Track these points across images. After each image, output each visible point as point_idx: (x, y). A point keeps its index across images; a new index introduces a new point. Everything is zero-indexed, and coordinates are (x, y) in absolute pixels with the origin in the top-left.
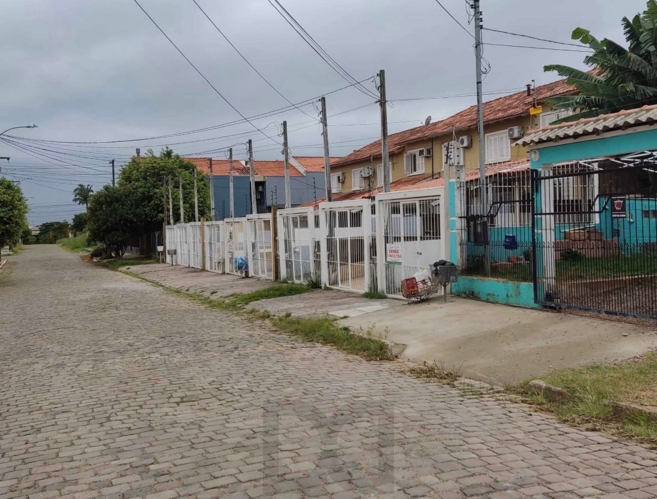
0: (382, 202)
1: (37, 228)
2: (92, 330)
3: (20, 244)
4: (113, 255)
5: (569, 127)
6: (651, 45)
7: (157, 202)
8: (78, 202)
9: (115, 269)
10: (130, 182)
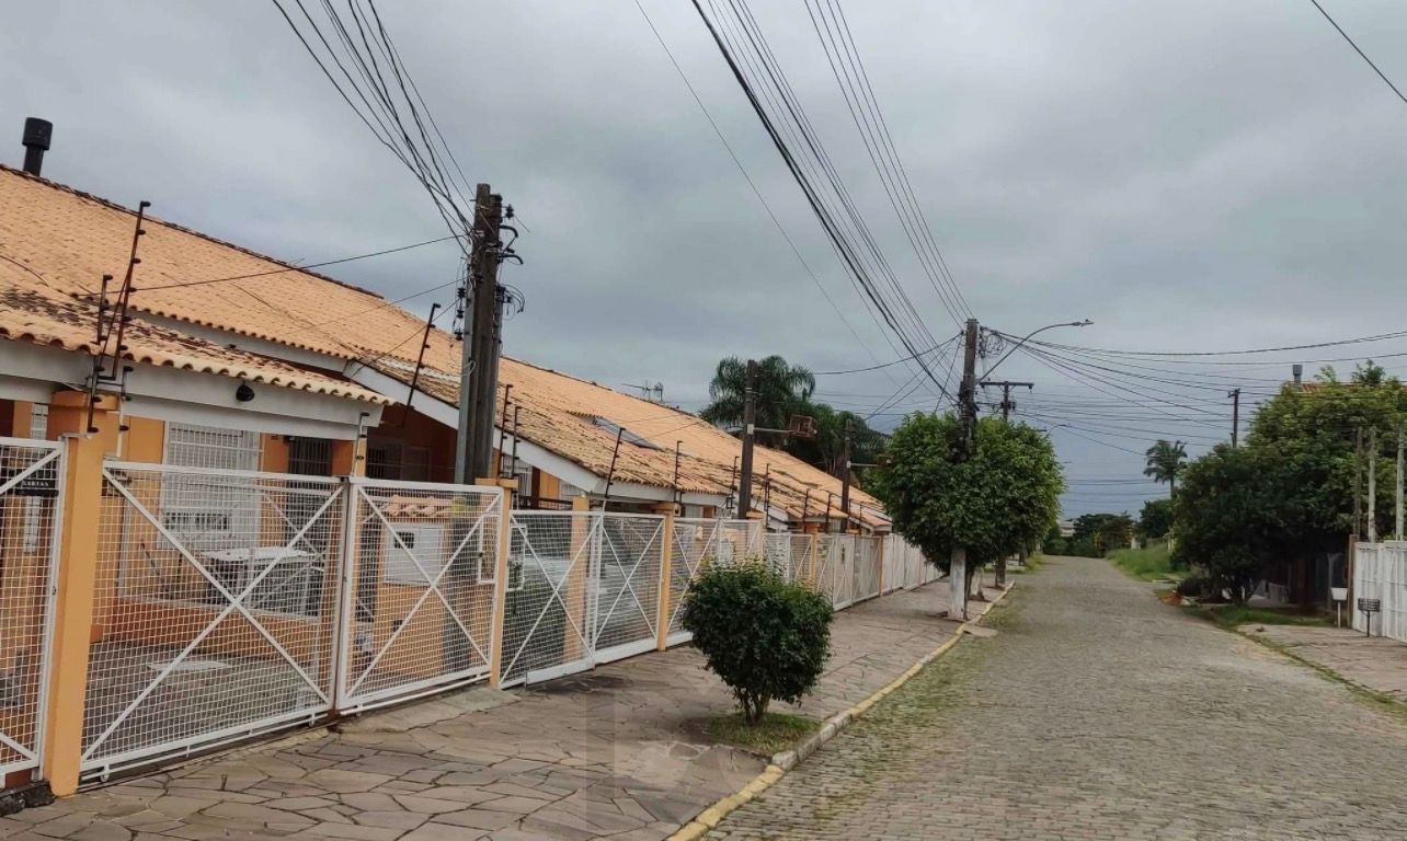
1: (1071, 524)
2: (1190, 754)
3: (1038, 554)
4: (1225, 594)
7: (1335, 487)
8: (1153, 476)
9: (1230, 628)
10: (1275, 438)
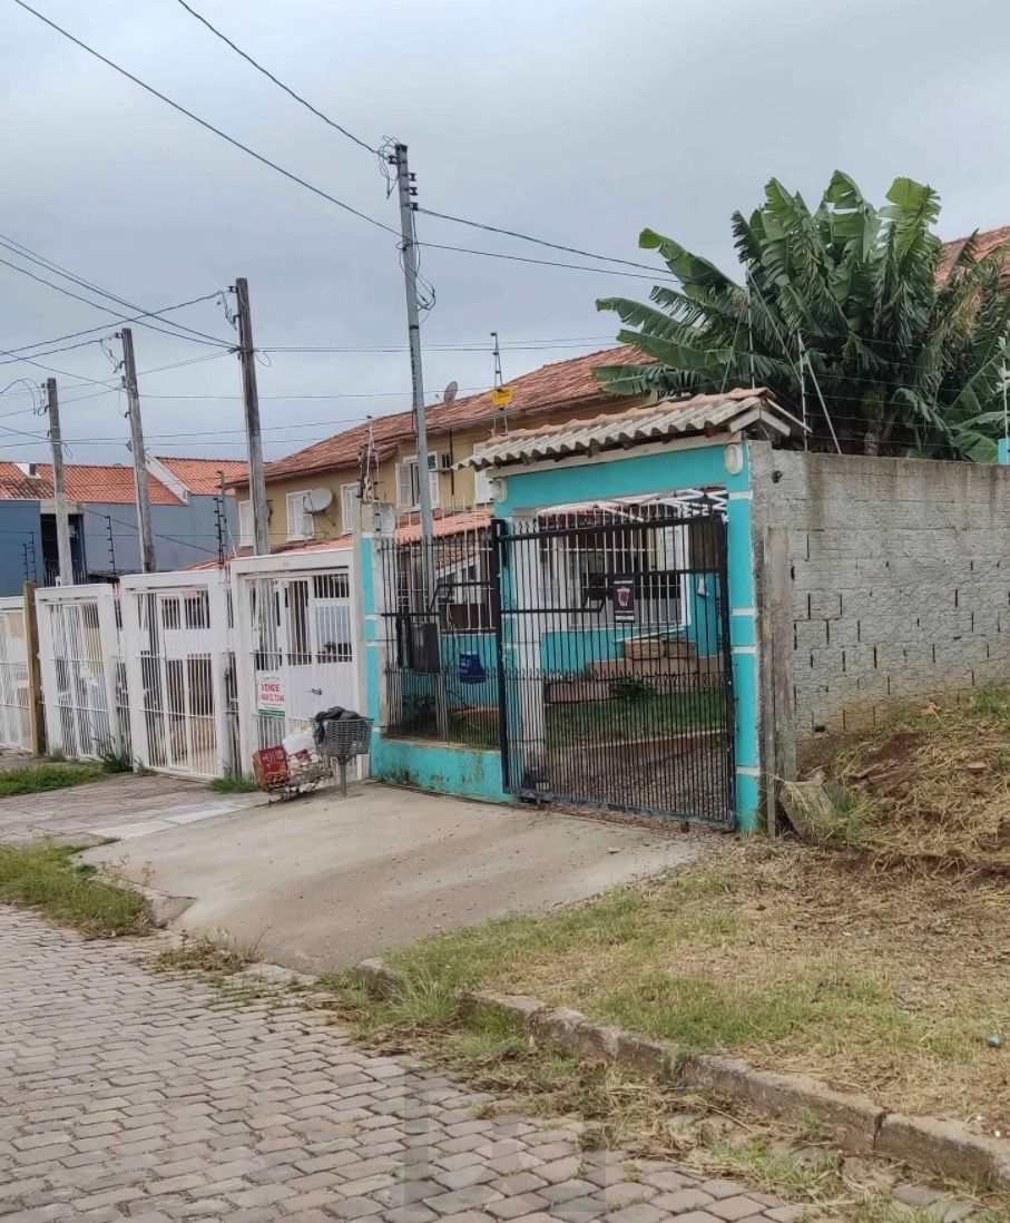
0: (245, 578)
5: (552, 434)
6: (782, 273)
